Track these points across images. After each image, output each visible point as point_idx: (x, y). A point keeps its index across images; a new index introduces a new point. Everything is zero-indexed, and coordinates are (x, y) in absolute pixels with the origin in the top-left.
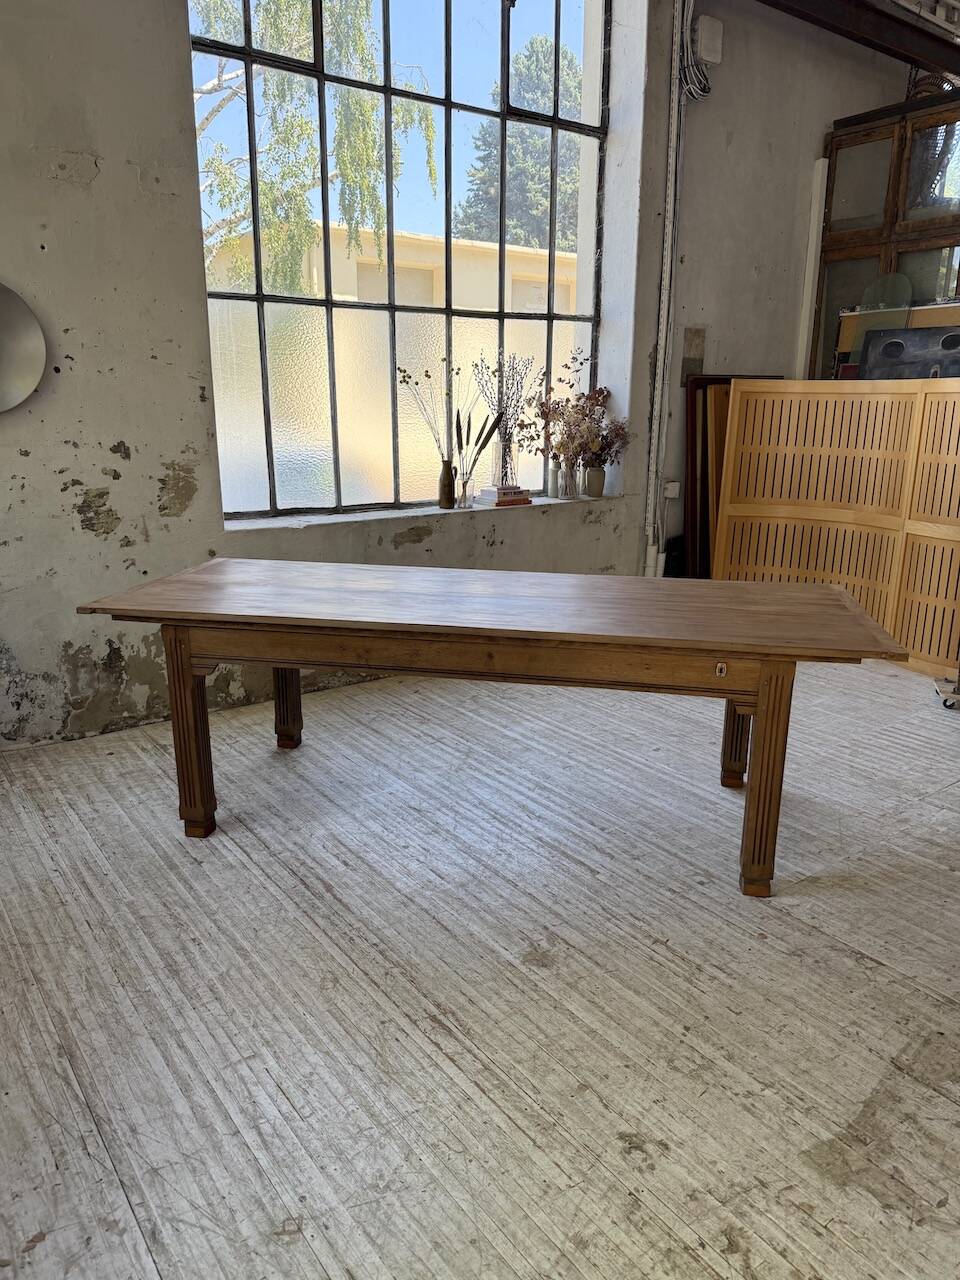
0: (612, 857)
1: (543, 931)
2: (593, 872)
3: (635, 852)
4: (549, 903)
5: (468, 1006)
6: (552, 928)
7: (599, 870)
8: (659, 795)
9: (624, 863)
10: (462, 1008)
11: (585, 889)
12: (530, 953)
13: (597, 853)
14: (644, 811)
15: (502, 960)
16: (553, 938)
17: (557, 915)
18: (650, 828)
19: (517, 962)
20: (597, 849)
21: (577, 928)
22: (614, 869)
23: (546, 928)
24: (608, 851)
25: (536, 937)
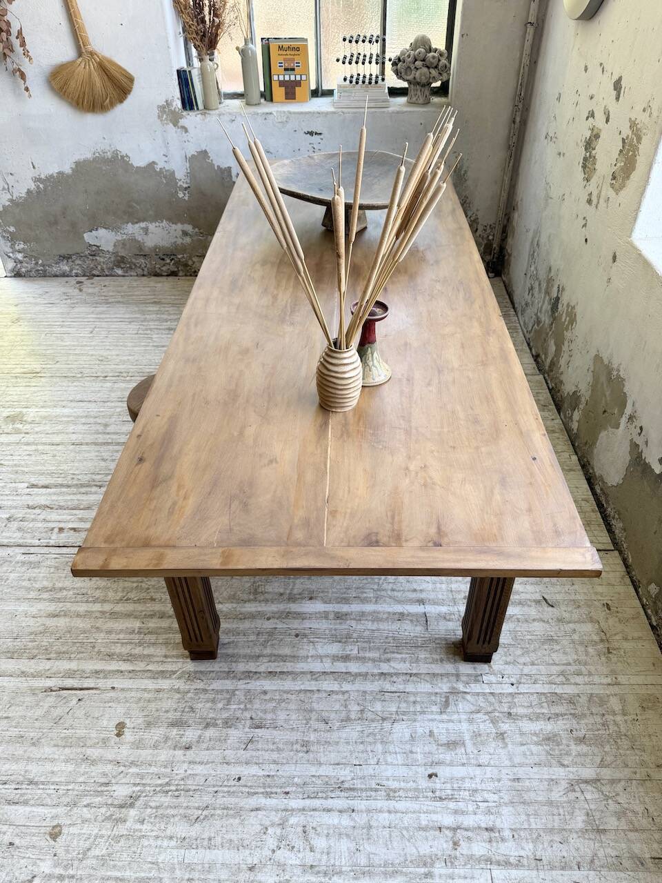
0: (29, 507)
1: (27, 431)
2: (33, 486)
3: (15, 525)
4: (40, 447)
5: (29, 384)
6: (23, 435)
7: (29, 489)
8: (51, 623)
9: (16, 508)
10: (29, 382)
11: (26, 470)
12: (22, 417)
13: (43, 503)
14: (45, 583)
15: (34, 407)
16: (18, 432)
17: (28, 444)
18: (23, 563)
19: (25, 410)
20: (48, 507)
21: (8, 444)
22: (19, 498)
23: (27, 433)
24: (37, 511)
25: (28, 426)
